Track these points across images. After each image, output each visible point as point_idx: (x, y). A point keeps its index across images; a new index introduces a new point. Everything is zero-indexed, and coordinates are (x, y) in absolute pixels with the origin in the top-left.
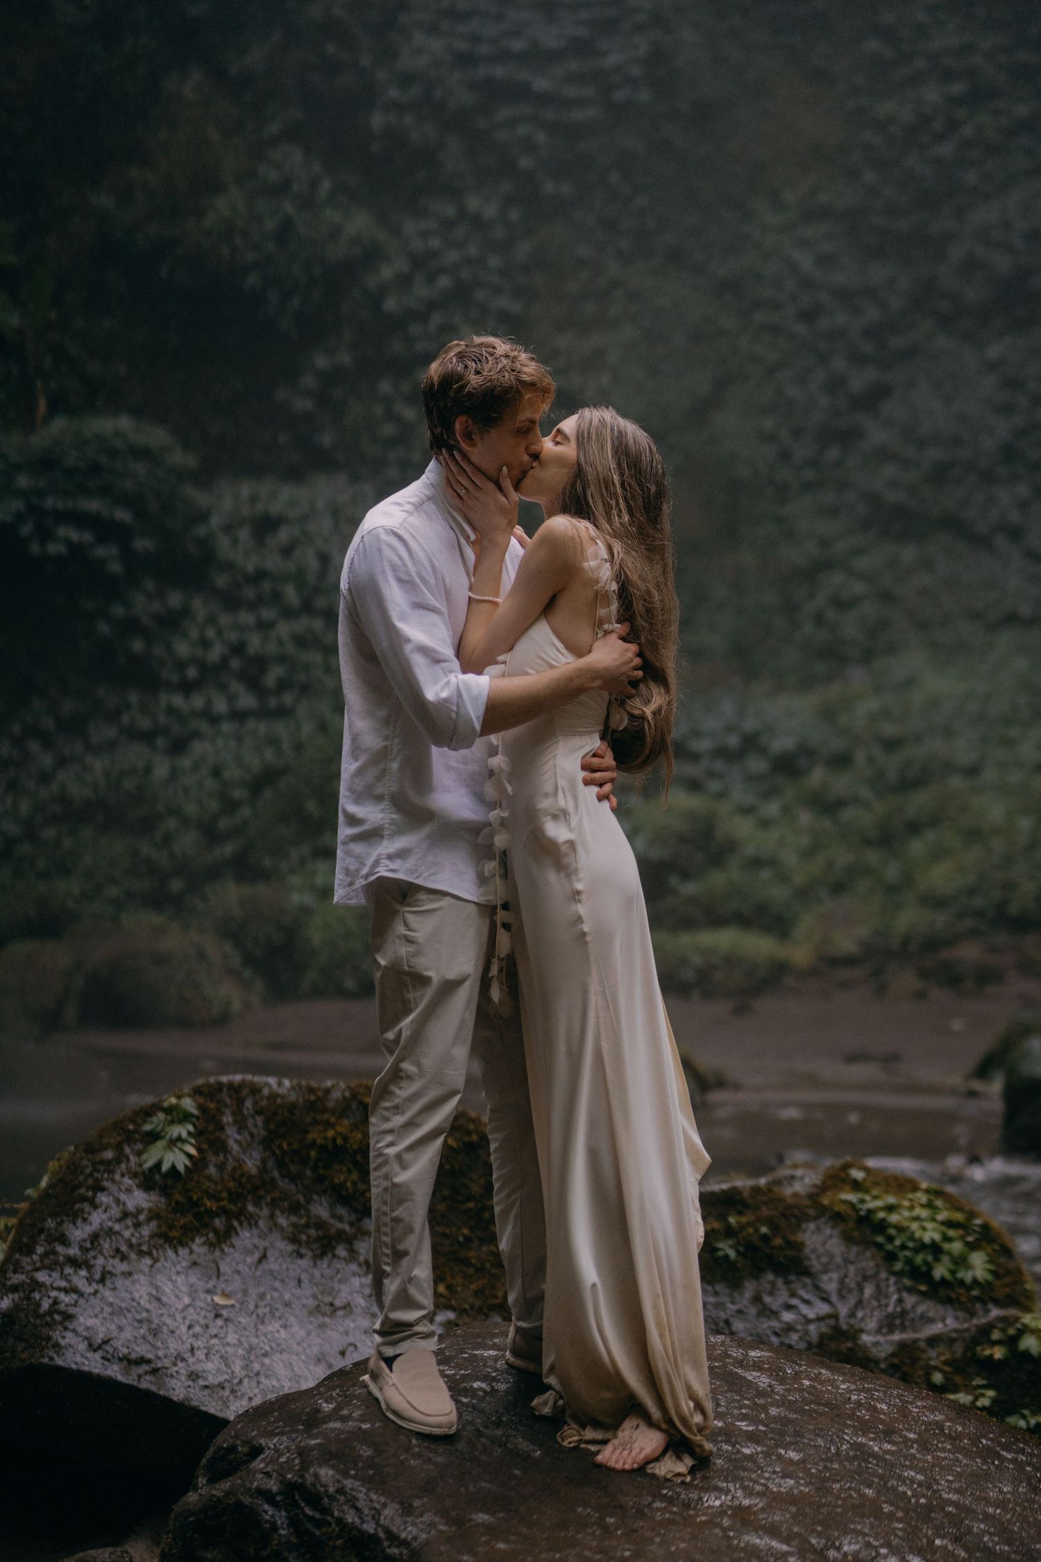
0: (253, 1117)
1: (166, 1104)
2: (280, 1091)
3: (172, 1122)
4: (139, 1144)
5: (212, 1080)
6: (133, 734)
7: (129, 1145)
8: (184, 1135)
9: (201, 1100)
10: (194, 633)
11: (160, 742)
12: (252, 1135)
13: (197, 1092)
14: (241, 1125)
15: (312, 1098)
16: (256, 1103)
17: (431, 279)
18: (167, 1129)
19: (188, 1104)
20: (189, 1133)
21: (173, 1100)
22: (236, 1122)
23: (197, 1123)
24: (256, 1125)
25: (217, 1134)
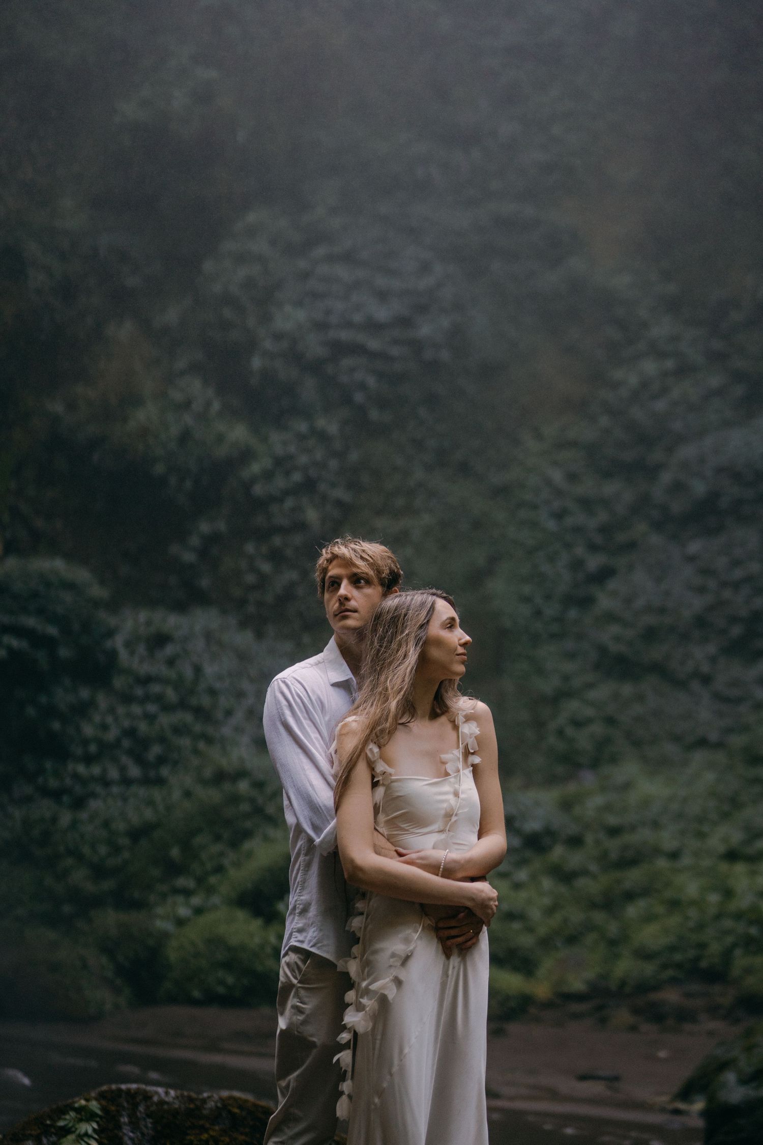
0: (144, 1119)
1: (76, 1105)
2: (167, 1099)
3: (81, 1120)
4: (53, 1136)
5: (114, 1087)
6: (46, 792)
7: (46, 1137)
8: (90, 1131)
9: (104, 1103)
10: (97, 718)
11: (65, 799)
12: (143, 1134)
13: (101, 1096)
14: (134, 1125)
15: (192, 1106)
16: (147, 1107)
17: (287, 473)
18: (77, 1126)
19: (94, 1106)
20: (94, 1130)
21: (83, 1102)
22: (130, 1123)
23: (101, 1123)
24: (146, 1127)
25: (116, 1131)
